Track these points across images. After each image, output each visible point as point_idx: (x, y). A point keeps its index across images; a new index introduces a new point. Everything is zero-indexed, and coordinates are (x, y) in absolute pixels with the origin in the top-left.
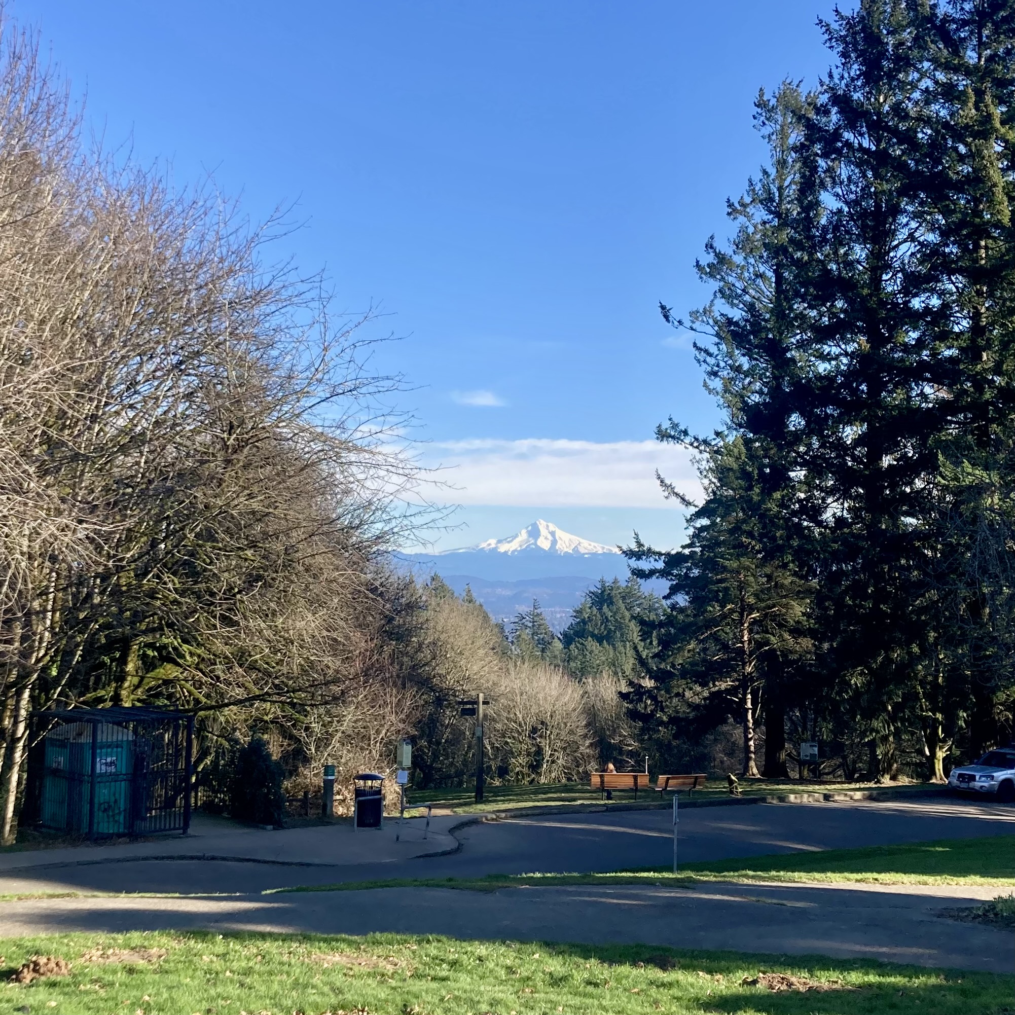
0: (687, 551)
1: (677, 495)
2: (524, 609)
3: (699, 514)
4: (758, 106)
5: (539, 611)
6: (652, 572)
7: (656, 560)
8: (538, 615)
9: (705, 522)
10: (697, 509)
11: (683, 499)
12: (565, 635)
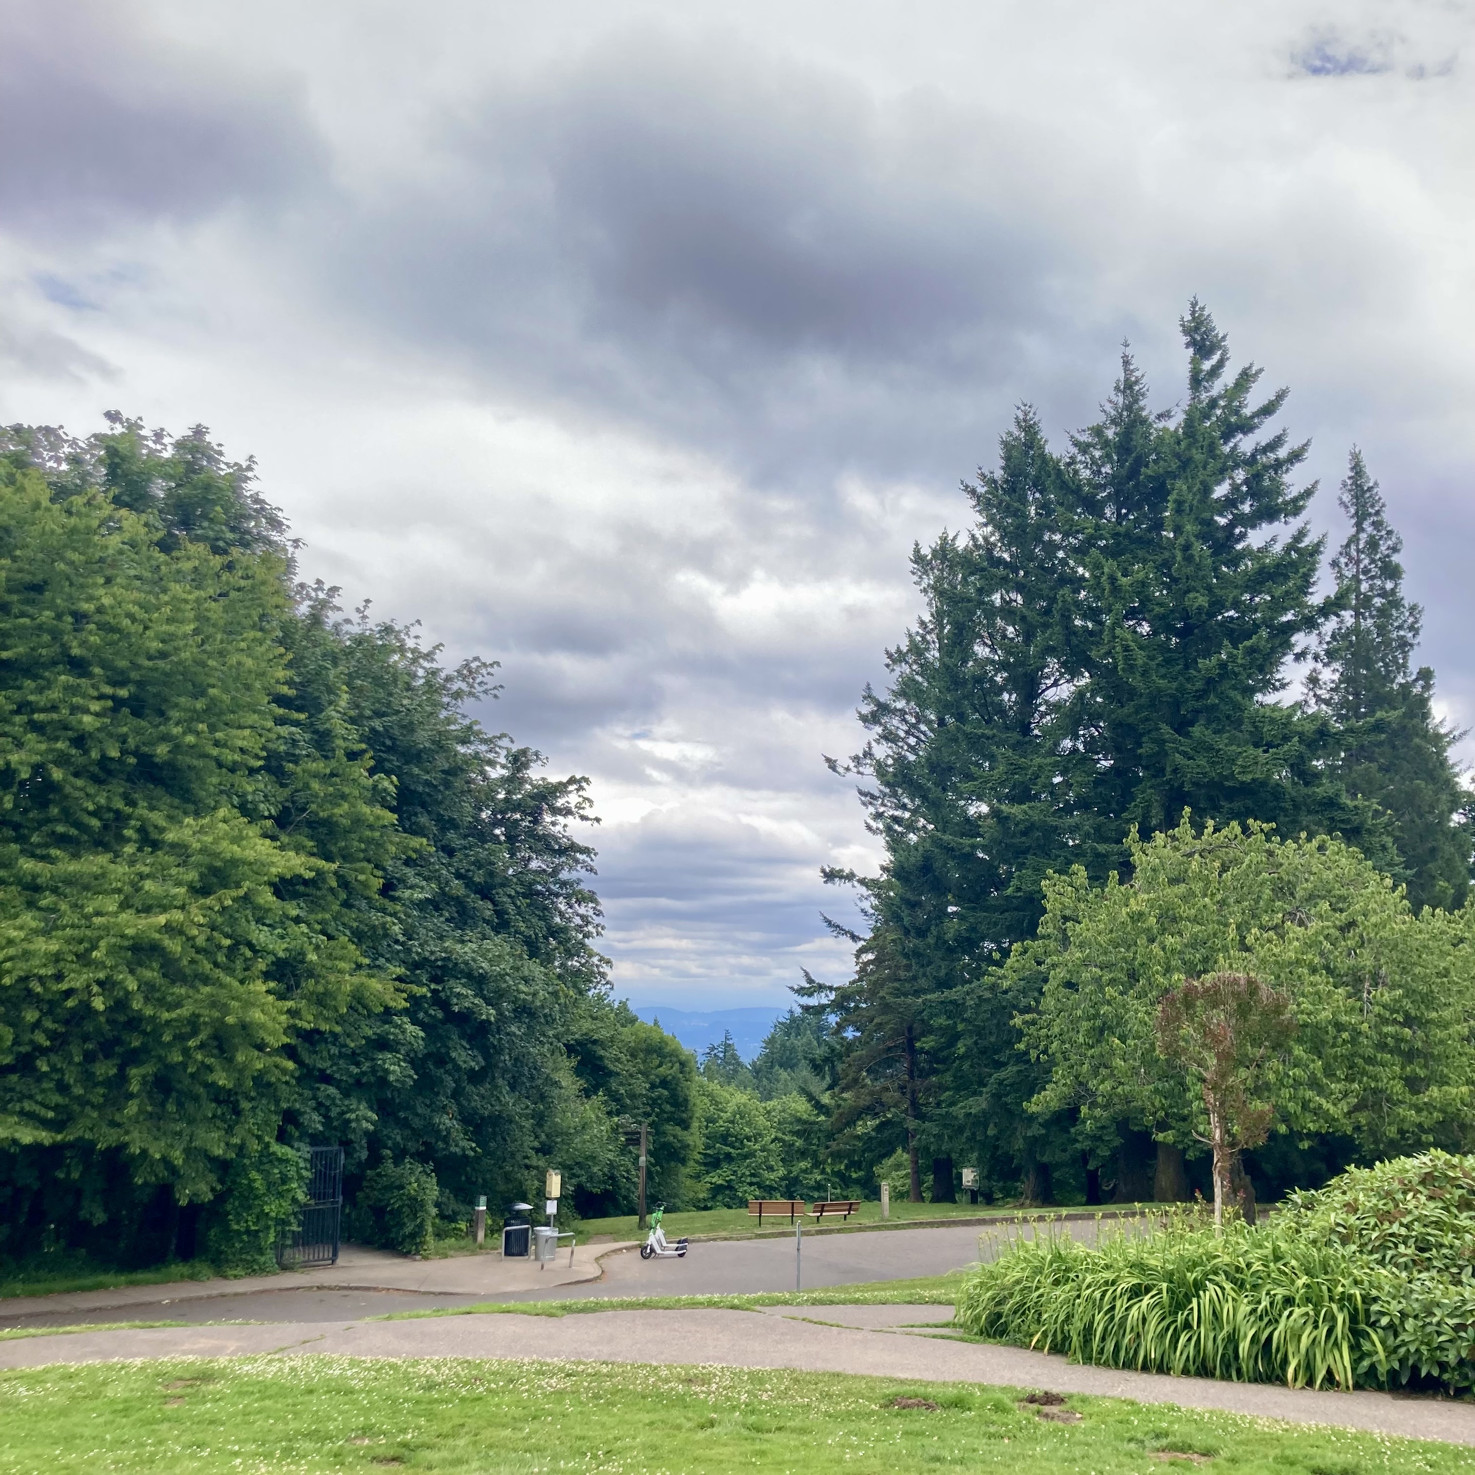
0: (855, 986)
1: (845, 932)
2: (718, 1040)
3: (864, 949)
4: (915, 562)
5: (730, 1042)
7: (826, 994)
8: (730, 1045)
9: (869, 956)
10: (864, 944)
11: (851, 935)
12: (753, 1065)
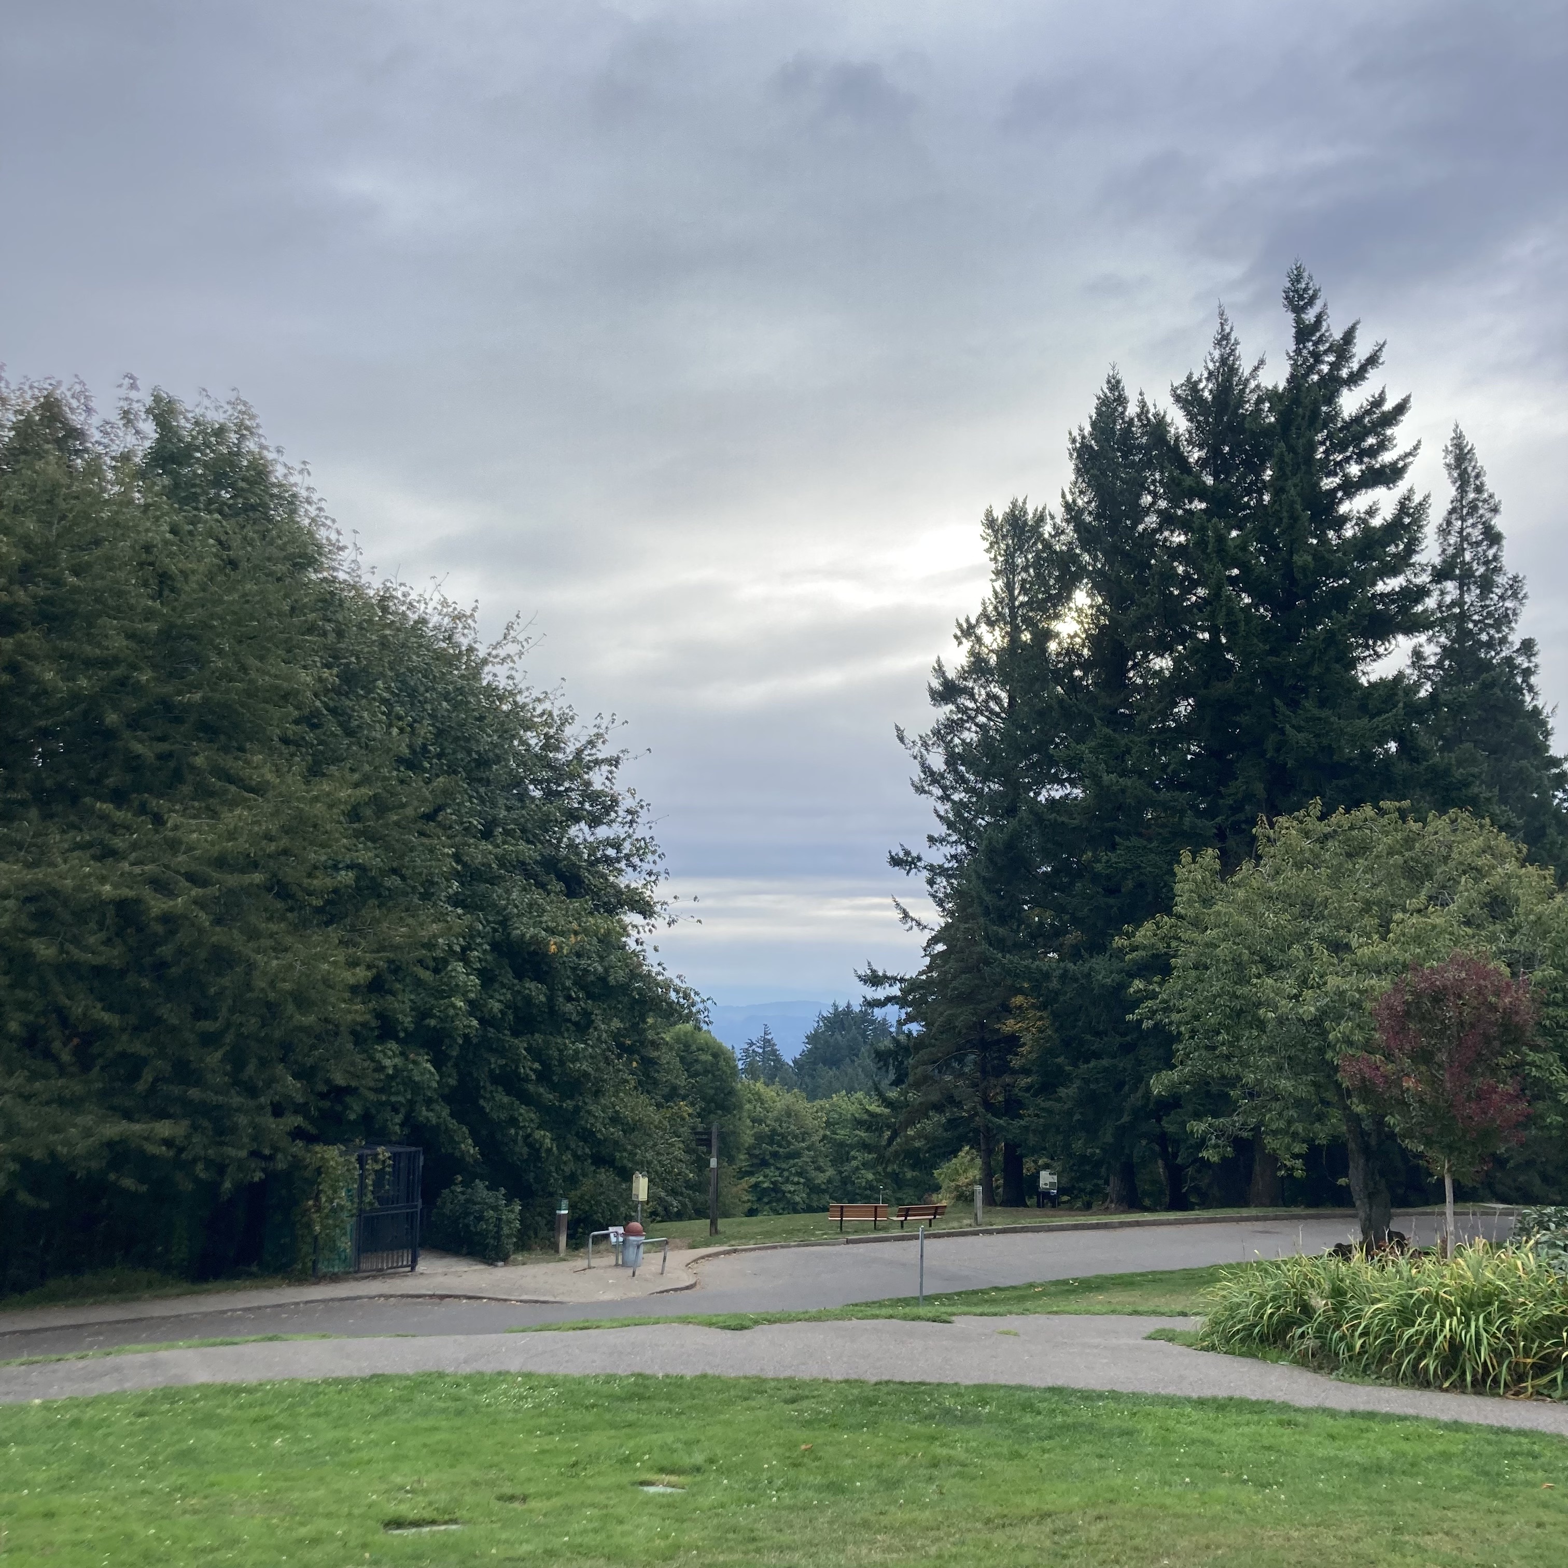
0: (924, 977)
1: (913, 919)
2: (756, 1035)
3: (934, 940)
4: (987, 526)
5: (769, 1037)
6: (889, 1000)
7: (891, 985)
8: (769, 1041)
9: (940, 947)
10: (933, 933)
11: (919, 924)
12: (795, 1062)
